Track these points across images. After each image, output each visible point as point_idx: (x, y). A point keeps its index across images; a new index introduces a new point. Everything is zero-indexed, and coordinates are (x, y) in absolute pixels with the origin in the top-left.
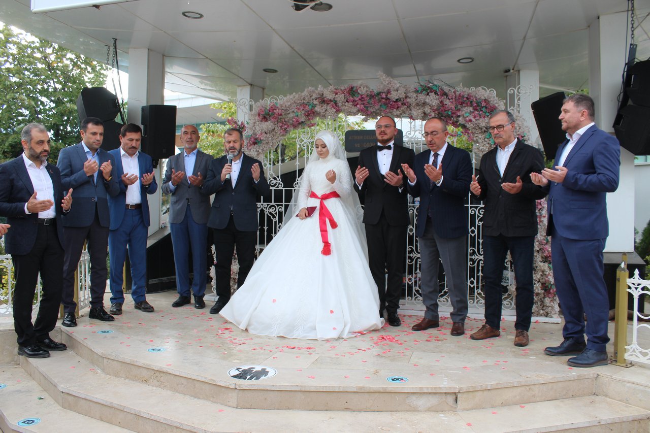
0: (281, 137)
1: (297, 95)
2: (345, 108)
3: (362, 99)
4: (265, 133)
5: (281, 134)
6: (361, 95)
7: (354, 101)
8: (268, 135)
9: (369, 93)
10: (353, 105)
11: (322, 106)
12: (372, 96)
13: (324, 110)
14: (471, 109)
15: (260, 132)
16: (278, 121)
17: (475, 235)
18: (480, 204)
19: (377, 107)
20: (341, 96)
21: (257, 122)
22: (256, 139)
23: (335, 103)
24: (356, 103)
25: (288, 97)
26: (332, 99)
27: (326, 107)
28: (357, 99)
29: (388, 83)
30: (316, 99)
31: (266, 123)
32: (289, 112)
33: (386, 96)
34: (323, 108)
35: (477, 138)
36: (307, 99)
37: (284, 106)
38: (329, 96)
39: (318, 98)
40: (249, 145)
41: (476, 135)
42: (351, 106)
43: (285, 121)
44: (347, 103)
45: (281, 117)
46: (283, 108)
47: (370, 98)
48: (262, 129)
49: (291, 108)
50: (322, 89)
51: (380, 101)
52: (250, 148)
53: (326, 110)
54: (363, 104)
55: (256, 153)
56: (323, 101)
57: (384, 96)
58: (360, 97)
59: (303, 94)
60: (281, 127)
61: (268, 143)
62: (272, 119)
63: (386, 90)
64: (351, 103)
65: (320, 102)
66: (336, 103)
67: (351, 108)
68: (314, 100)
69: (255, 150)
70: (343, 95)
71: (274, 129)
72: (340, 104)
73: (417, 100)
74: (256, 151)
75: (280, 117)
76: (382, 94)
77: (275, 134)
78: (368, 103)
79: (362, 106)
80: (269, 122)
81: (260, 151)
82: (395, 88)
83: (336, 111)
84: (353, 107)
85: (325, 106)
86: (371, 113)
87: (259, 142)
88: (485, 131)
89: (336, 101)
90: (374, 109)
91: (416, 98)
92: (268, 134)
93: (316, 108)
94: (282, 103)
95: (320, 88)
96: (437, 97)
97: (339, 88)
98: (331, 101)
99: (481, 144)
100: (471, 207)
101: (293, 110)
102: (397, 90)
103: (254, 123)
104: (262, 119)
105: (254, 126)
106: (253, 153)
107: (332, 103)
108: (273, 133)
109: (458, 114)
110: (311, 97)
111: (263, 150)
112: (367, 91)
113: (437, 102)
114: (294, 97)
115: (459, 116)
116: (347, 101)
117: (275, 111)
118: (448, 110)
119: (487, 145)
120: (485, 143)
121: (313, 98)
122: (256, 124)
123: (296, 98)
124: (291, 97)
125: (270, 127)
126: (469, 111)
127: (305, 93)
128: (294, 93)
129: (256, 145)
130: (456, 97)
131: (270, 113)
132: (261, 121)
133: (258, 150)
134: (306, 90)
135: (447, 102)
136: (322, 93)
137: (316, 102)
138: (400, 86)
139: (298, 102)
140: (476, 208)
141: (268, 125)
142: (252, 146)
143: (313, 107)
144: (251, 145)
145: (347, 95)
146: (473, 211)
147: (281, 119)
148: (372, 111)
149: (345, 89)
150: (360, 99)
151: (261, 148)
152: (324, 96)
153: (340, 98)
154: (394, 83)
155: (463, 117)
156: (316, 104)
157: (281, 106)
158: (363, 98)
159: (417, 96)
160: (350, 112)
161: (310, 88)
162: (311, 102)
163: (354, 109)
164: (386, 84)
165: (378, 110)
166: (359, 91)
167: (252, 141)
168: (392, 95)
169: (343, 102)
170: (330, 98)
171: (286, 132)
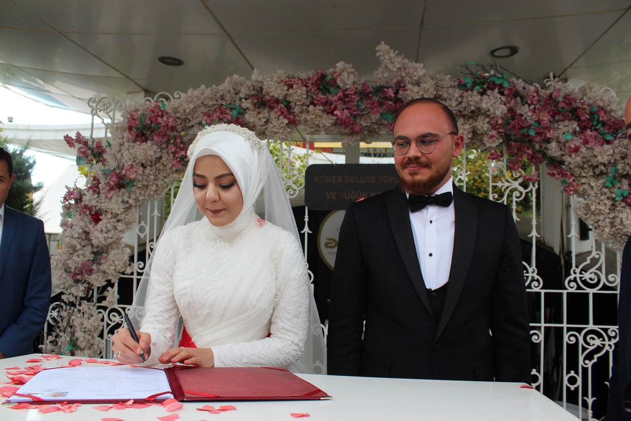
0: (174, 175)
1: (209, 89)
2: (308, 118)
3: (345, 98)
4: (142, 165)
5: (174, 169)
6: (344, 91)
7: (326, 103)
8: (148, 171)
9: (360, 88)
10: (324, 111)
11: (259, 113)
12: (364, 94)
13: (263, 120)
14: (575, 125)
15: (130, 163)
16: (168, 142)
17: (577, 389)
18: (587, 323)
19: (375, 117)
20: (299, 92)
21: (126, 144)
22: (121, 177)
23: (286, 106)
24: (332, 106)
25: (190, 92)
26: (281, 98)
27: (267, 115)
28: (333, 98)
29: (399, 69)
30: (246, 99)
31: (144, 145)
32: (191, 124)
33: (396, 93)
34: (261, 116)
35: (586, 187)
36: (228, 97)
37: (181, 110)
38: (275, 90)
39: (253, 95)
40: (108, 188)
41: (583, 180)
42: (320, 113)
43: (182, 142)
44: (311, 108)
45: (175, 133)
46: (178, 115)
47: (361, 99)
48: (135, 158)
49: (195, 116)
50: (260, 78)
51: (381, 104)
52: (110, 195)
53: (267, 122)
54: (348, 109)
55: (122, 206)
56: (262, 101)
57: (391, 93)
58: (340, 94)
59: (221, 87)
60: (174, 153)
61: (147, 187)
62: (155, 137)
63: (394, 81)
64: (321, 108)
65: (255, 105)
66: (288, 107)
67: (320, 116)
68: (243, 100)
69: (120, 200)
70: (304, 88)
71: (161, 158)
72: (297, 110)
73: (460, 103)
74: (123, 202)
75: (172, 134)
76: (386, 90)
77: (162, 168)
78: (357, 106)
79: (346, 111)
80: (149, 143)
81: (131, 201)
82: (415, 78)
83: (290, 123)
84: (325, 115)
85: (265, 113)
86: (362, 129)
87: (128, 184)
88: (602, 173)
89: (289, 102)
90: (369, 121)
91: (460, 100)
92: (149, 168)
93: (247, 116)
94: (176, 105)
95: (255, 76)
96: (503, 98)
97: (296, 75)
98: (277, 101)
99: (593, 199)
100: (569, 329)
101: (199, 120)
102: (418, 84)
103: (121, 145)
104: (137, 136)
105: (120, 151)
106: (116, 207)
107: (282, 105)
108: (158, 165)
109: (548, 136)
110: (236, 94)
111: (136, 200)
112: (354, 83)
113: (504, 108)
114: (203, 94)
115: (548, 141)
116: (312, 103)
117: (159, 119)
118: (529, 127)
119: (606, 202)
120: (603, 197)
121: (242, 95)
122: (123, 148)
123: (206, 95)
124: (197, 93)
125: (151, 153)
126: (571, 131)
127: (226, 85)
128: (203, 86)
129: (123, 190)
130: (539, 101)
131: (153, 125)
132: (135, 141)
133: (126, 199)
134: (228, 80)
135: (525, 111)
136: (260, 85)
137: (246, 104)
138: (424, 75)
139: (211, 103)
140: (579, 330)
141: (147, 150)
142: (112, 192)
143: (239, 113)
144: (112, 189)
145: (313, 90)
146: (572, 338)
147: (175, 138)
148: (364, 125)
149: (309, 79)
150: (340, 99)
151: (133, 197)
152: (264, 91)
153: (298, 94)
154: (412, 68)
155: (558, 142)
156: (247, 109)
157: (176, 110)
158: (346, 96)
159: (461, 96)
160: (318, 126)
161: (236, 76)
162: (238, 103)
163: (328, 121)
164: (395, 70)
165: (376, 123)
166: (338, 81)
167: (114, 182)
168: (408, 92)
169: (303, 105)
170: (276, 96)
171: (183, 165)
